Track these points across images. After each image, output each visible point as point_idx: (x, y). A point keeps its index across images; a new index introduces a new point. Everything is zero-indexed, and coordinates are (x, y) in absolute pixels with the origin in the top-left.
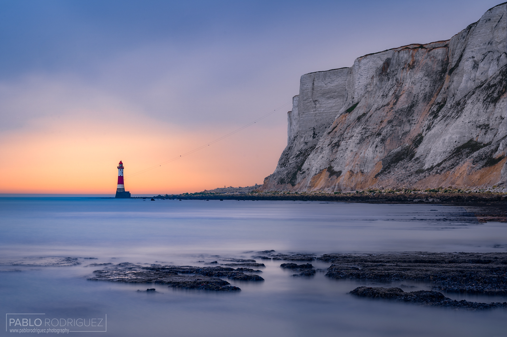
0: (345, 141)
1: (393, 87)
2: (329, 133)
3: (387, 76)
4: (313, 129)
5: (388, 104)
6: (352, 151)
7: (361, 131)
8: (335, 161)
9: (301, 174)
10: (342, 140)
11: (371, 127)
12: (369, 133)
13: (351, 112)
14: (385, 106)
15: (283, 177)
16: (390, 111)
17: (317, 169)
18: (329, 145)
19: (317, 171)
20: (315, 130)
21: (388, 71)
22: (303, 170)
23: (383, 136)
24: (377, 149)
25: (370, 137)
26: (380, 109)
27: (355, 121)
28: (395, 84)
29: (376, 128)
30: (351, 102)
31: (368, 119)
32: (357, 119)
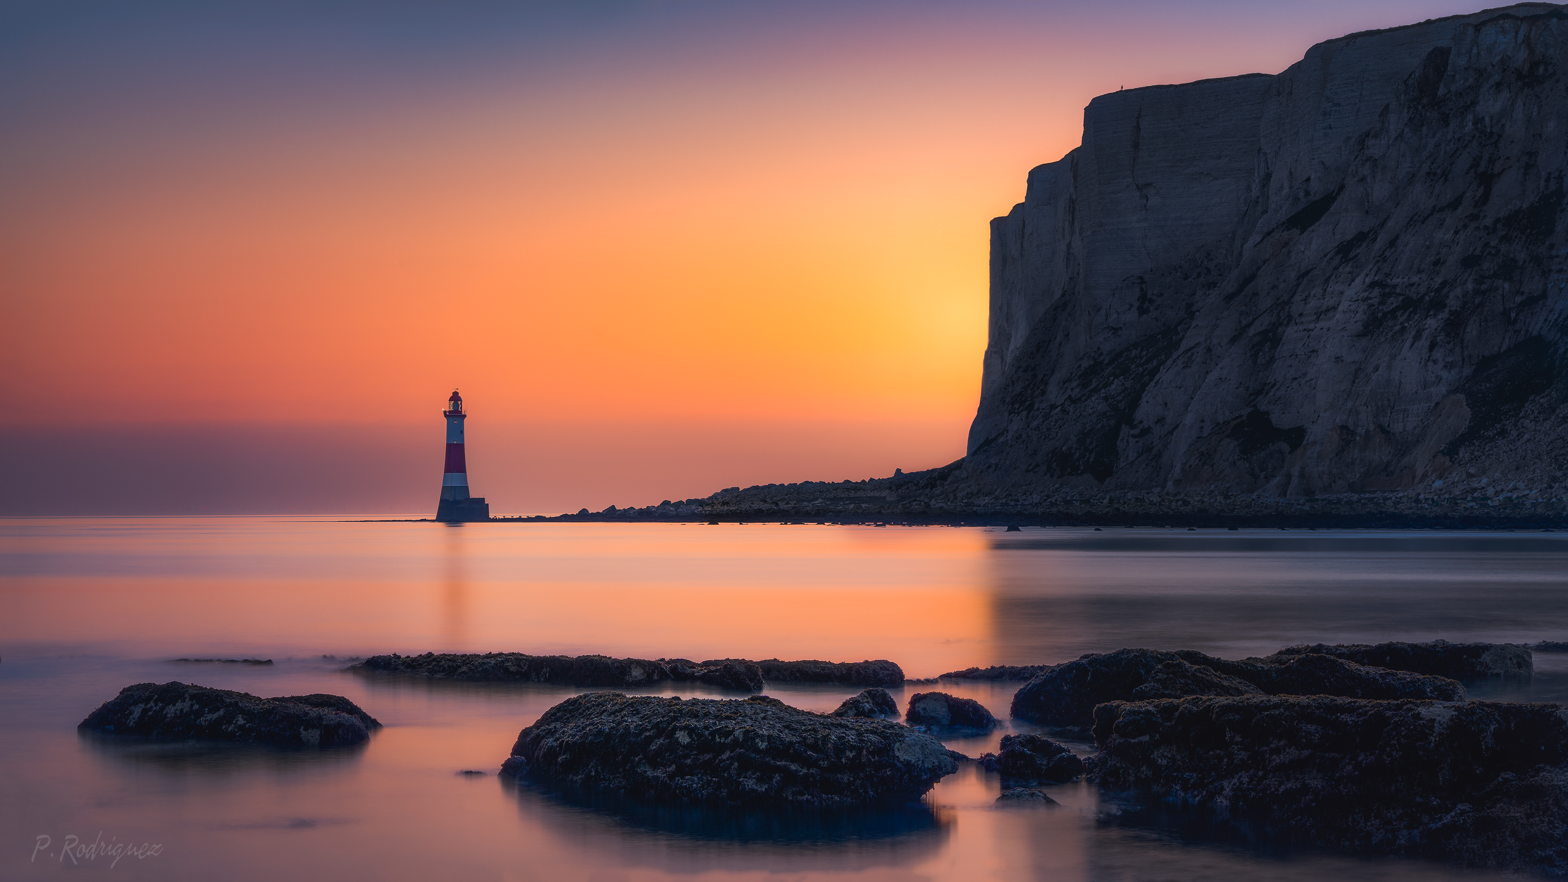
0: (1301, 328)
1: (1466, 146)
2: (1229, 298)
3: (1436, 107)
4: (1139, 281)
5: (1455, 204)
6: (1342, 361)
7: (1366, 294)
8: (1271, 394)
9: (1133, 436)
10: (1285, 322)
11: (1398, 280)
12: (1393, 302)
13: (1310, 229)
14: (1442, 210)
15: (1064, 448)
16: (1465, 226)
17: (1203, 421)
18: (1234, 340)
19: (1202, 427)
20: (1144, 286)
21: (1441, 91)
22: (1141, 422)
23: (1450, 311)
24: (1438, 354)
25: (1403, 313)
26: (1426, 218)
27: (1332, 258)
28: (1473, 137)
29: (1419, 284)
30: (1302, 194)
31: (1387, 254)
32: (1337, 253)
